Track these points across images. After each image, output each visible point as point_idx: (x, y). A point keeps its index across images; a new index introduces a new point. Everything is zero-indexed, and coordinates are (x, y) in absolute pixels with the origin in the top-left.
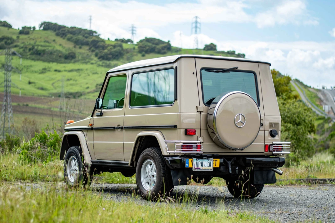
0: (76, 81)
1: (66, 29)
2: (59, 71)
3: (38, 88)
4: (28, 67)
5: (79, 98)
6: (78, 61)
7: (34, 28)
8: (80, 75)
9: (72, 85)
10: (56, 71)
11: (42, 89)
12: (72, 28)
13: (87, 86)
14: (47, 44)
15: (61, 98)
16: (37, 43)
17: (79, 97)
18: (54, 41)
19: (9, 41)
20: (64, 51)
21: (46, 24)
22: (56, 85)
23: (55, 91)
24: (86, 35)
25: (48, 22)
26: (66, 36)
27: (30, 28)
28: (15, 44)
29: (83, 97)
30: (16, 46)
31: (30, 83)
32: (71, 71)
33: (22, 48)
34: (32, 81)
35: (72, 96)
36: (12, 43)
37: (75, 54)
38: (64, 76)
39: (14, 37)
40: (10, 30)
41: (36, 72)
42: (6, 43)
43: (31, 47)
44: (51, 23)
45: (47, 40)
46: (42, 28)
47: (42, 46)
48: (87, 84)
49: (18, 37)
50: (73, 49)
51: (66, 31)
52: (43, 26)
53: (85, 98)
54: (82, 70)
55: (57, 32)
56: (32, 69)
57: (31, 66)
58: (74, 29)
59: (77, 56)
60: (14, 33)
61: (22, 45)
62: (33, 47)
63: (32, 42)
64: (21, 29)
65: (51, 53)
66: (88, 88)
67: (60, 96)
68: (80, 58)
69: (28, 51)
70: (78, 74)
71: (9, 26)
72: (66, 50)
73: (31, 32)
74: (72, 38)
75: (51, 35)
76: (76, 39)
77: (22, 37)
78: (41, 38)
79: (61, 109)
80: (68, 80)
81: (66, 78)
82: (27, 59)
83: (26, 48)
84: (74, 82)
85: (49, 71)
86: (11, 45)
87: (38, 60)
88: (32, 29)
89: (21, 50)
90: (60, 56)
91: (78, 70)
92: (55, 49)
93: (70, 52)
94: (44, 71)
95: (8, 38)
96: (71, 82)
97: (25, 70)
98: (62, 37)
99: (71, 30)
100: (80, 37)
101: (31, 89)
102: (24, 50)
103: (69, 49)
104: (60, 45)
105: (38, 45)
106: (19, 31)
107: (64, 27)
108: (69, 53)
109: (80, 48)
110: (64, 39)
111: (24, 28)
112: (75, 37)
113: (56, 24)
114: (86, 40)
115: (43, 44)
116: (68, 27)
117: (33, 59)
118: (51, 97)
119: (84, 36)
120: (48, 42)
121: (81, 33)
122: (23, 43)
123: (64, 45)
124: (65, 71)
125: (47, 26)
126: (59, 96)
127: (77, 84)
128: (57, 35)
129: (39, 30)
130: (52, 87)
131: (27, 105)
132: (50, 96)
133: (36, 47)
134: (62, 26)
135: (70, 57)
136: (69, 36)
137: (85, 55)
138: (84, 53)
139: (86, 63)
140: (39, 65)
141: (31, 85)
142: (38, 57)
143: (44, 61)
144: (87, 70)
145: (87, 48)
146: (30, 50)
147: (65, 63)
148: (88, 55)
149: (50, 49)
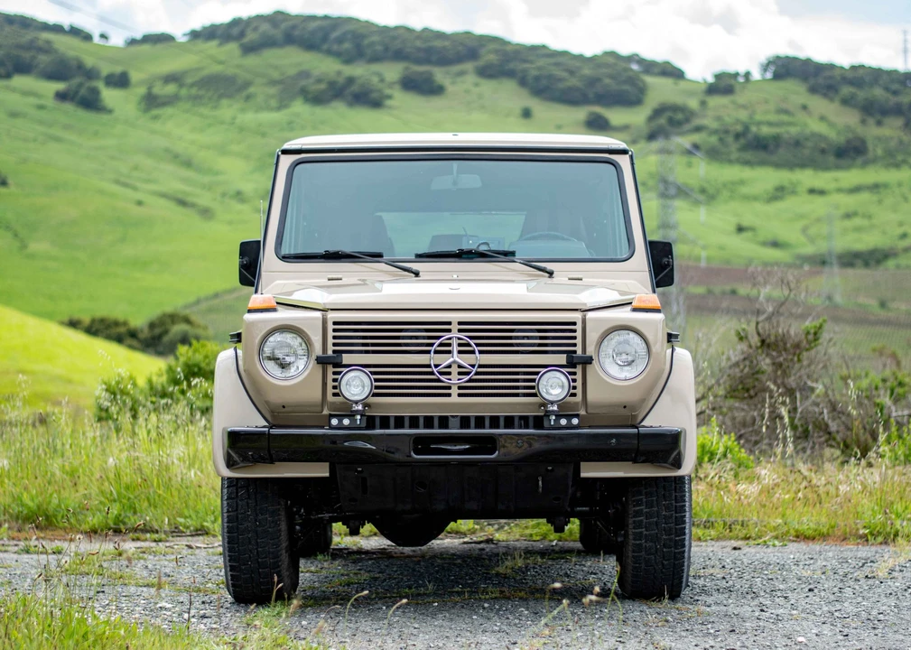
0: (870, 217)
1: (837, 73)
2: (822, 192)
3: (765, 244)
4: (732, 187)
5: (881, 268)
6: (874, 161)
7: (747, 75)
8: (880, 202)
9: (858, 229)
10: (812, 191)
11: (775, 244)
12: (854, 68)
13: (900, 231)
14: (785, 118)
15: (827, 269)
16: (758, 117)
17: (878, 262)
18: (804, 107)
19: (680, 116)
20: (832, 135)
21: (780, 63)
22: (813, 231)
23: (809, 250)
24: (895, 86)
25: (787, 57)
26: (836, 91)
27: (737, 75)
28: (697, 122)
29: (891, 263)
30: (698, 129)
31: (740, 229)
32: (856, 190)
33: (715, 132)
34: (745, 223)
35: (859, 262)
36: (687, 120)
37: (863, 142)
38: (837, 207)
39: (693, 104)
40: (682, 84)
41: (755, 198)
42: (671, 122)
43: (739, 128)
44: (795, 59)
45: (784, 106)
46: (769, 75)
47: (770, 124)
48: (901, 224)
49: (703, 103)
50: (860, 130)
51: (839, 78)
52: (772, 68)
53: (898, 267)
54: (886, 186)
55: (812, 81)
56: (744, 190)
57: (742, 182)
58: (861, 71)
59: (870, 146)
60: (691, 94)
61: (714, 125)
62: (747, 128)
63: (743, 115)
64: (711, 80)
65: (797, 143)
66: (904, 236)
67: (824, 263)
68: (880, 152)
69: (730, 139)
70: (875, 198)
71: (677, 74)
72: (839, 133)
73: (737, 88)
74: (853, 96)
75: (795, 92)
76: (866, 99)
77: (716, 101)
78: (766, 102)
79: (830, 298)
80: (848, 216)
81: (842, 211)
82: (730, 162)
83: (727, 132)
84: (865, 222)
85: (794, 192)
86: (687, 127)
87: (763, 163)
88: (741, 80)
89: (714, 140)
90: (823, 151)
91: (875, 188)
92: (807, 131)
93: (850, 136)
94: (779, 193)
95: (675, 108)
96: (857, 221)
97: (725, 194)
98: (825, 95)
99: (850, 75)
100: (878, 92)
101: (743, 248)
102: (721, 140)
103: (848, 128)
104: (822, 118)
105: (759, 124)
106: (704, 87)
107: (831, 67)
108: (848, 142)
109: (879, 123)
110: (832, 100)
111: (718, 77)
112: (862, 95)
113: (808, 62)
114: (893, 100)
115: (773, 118)
116: (842, 68)
117: (747, 163)
118: (801, 266)
119: (887, 89)
120: (786, 112)
121: (881, 82)
122: (719, 118)
123: (832, 118)
124: (839, 190)
125: (785, 69)
126: (821, 262)
127: (872, 227)
128: (813, 90)
129: (764, 80)
130: (803, 239)
131: (734, 292)
132: (798, 262)
133: (754, 129)
134: (826, 64)
135: (849, 152)
136: (846, 90)
137: (893, 144)
138: (892, 138)
139: (897, 166)
140: (765, 178)
141: (745, 235)
142: (762, 155)
143: (778, 166)
144: (900, 185)
145: (899, 122)
146: (738, 136)
147: (838, 167)
148: (901, 142)
149: (793, 130)
